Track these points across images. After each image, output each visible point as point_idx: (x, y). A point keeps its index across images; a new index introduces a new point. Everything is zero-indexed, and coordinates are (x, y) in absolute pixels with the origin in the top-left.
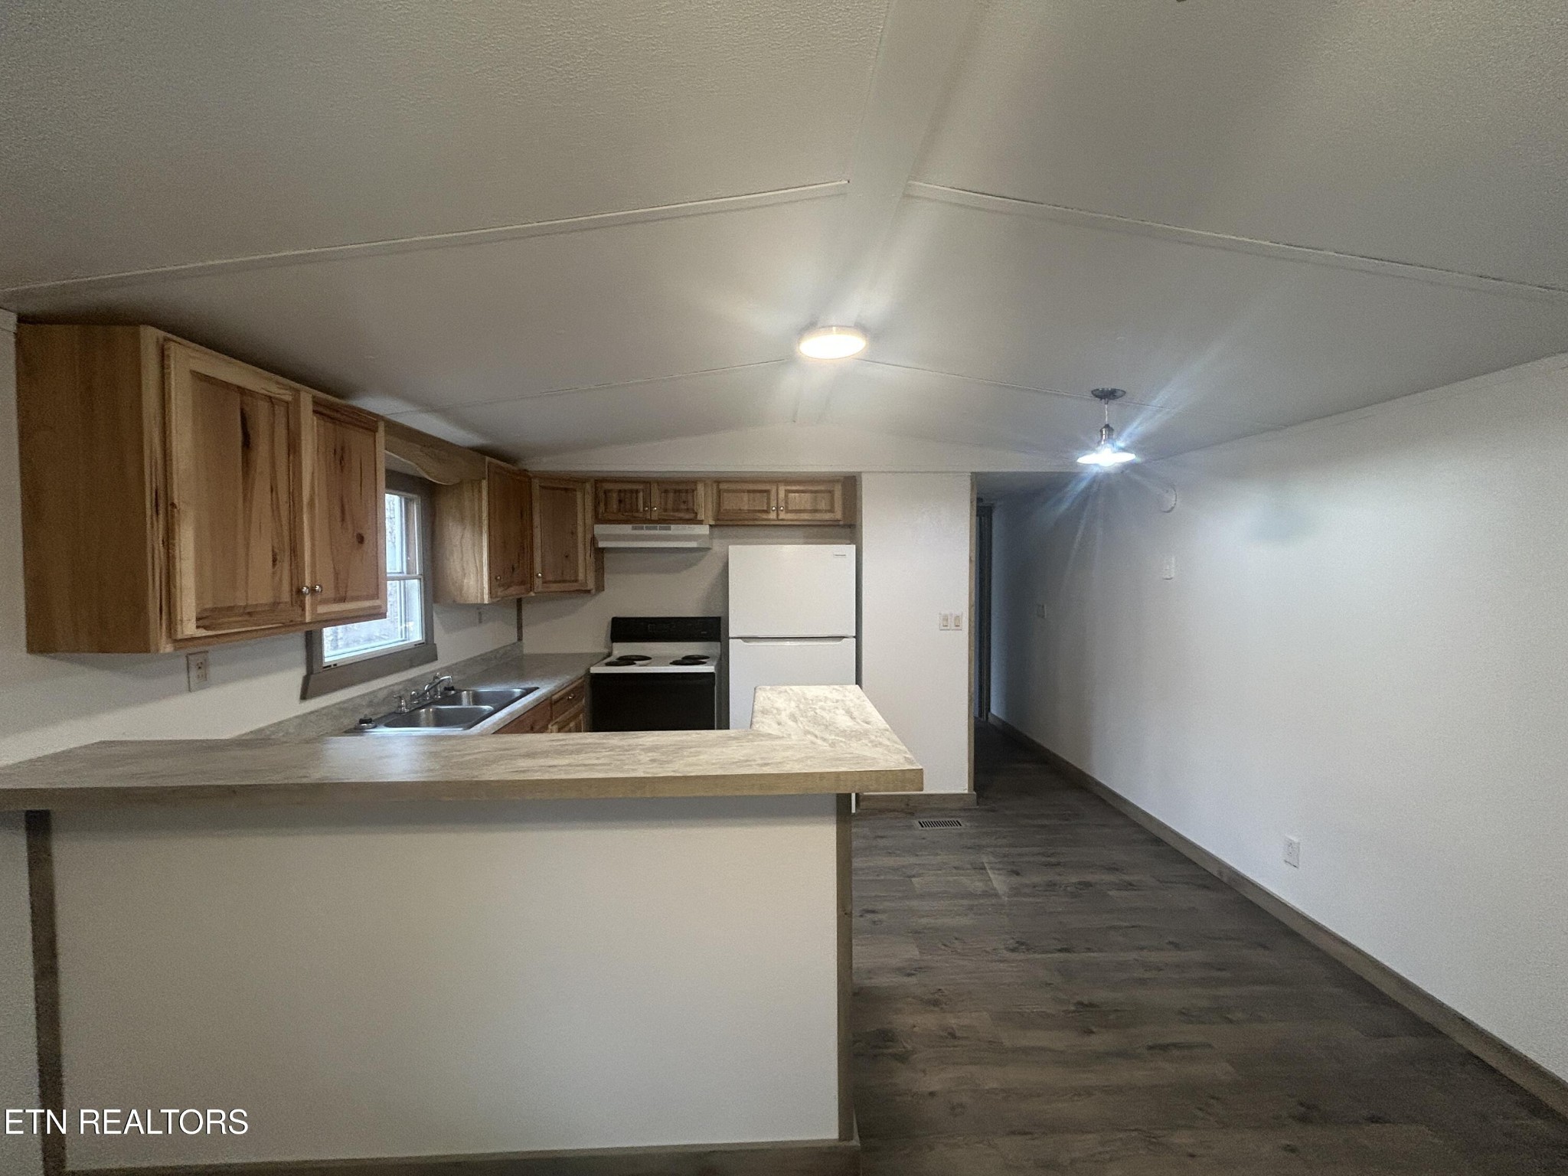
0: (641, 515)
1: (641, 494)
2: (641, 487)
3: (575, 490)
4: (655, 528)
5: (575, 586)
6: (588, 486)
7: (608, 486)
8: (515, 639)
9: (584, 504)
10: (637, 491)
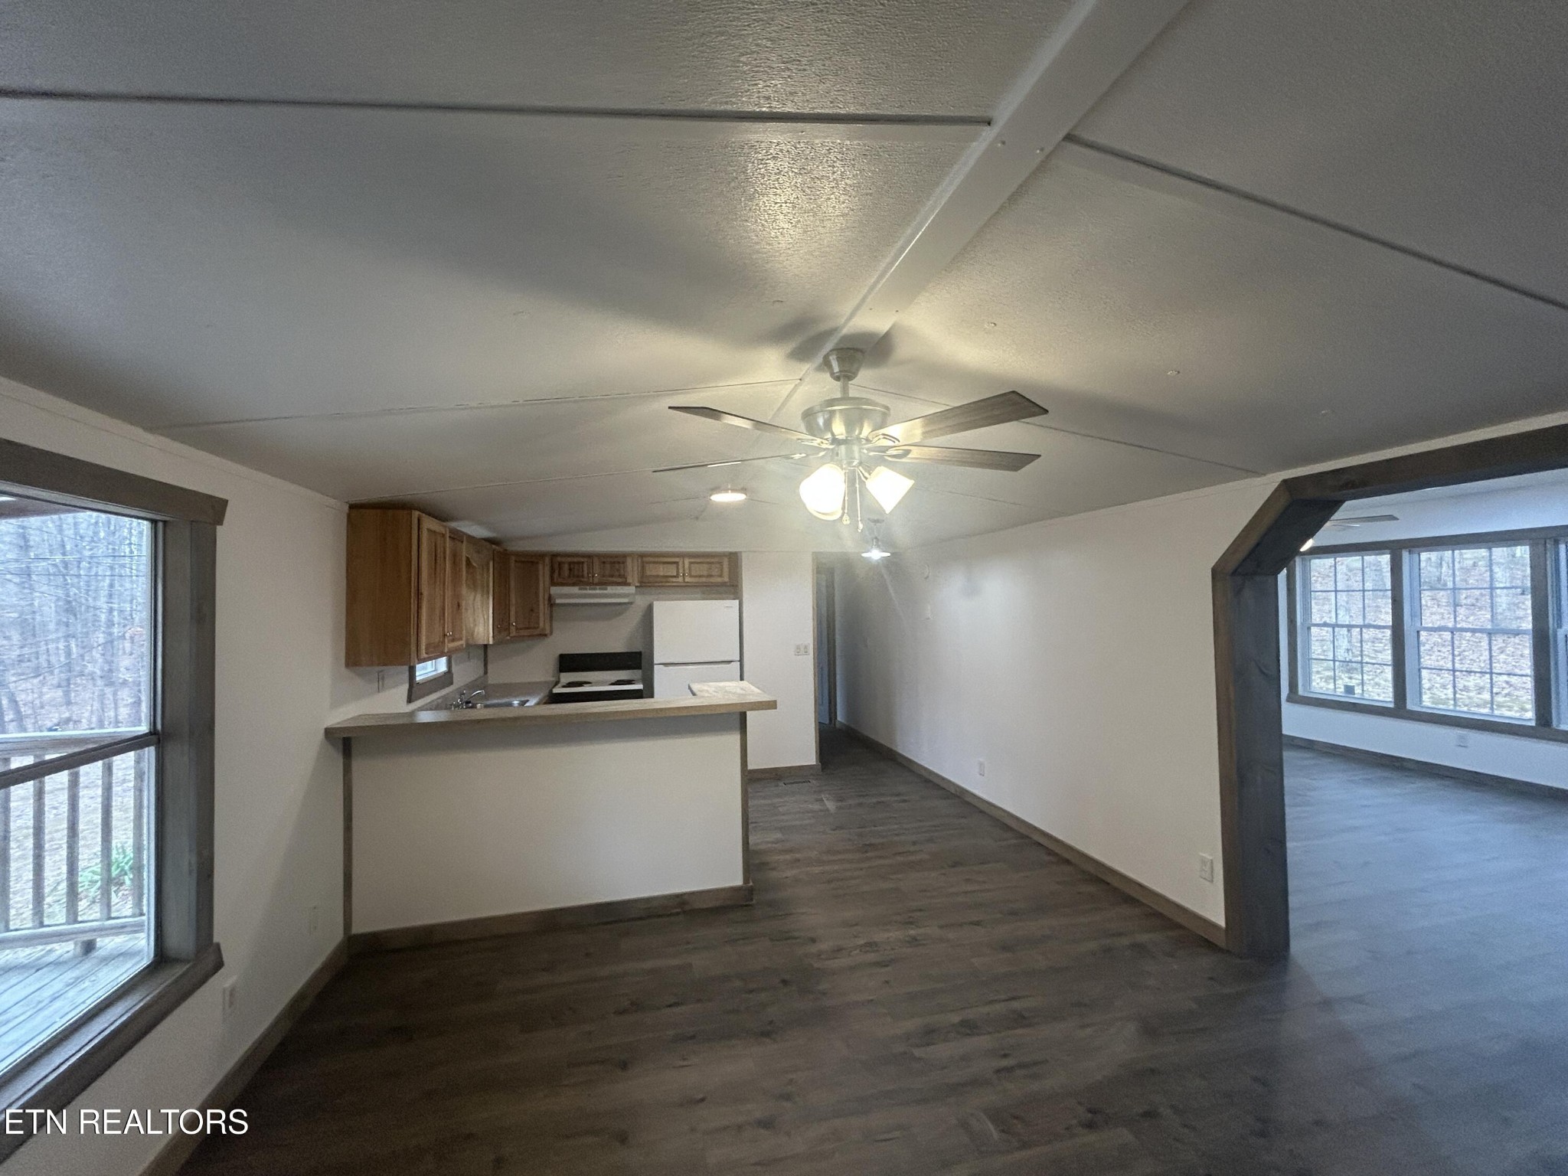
0: (585, 580)
1: (585, 566)
2: (586, 560)
3: (537, 563)
4: (595, 589)
5: (537, 632)
6: (547, 560)
7: (559, 559)
9: (544, 571)
10: (583, 563)
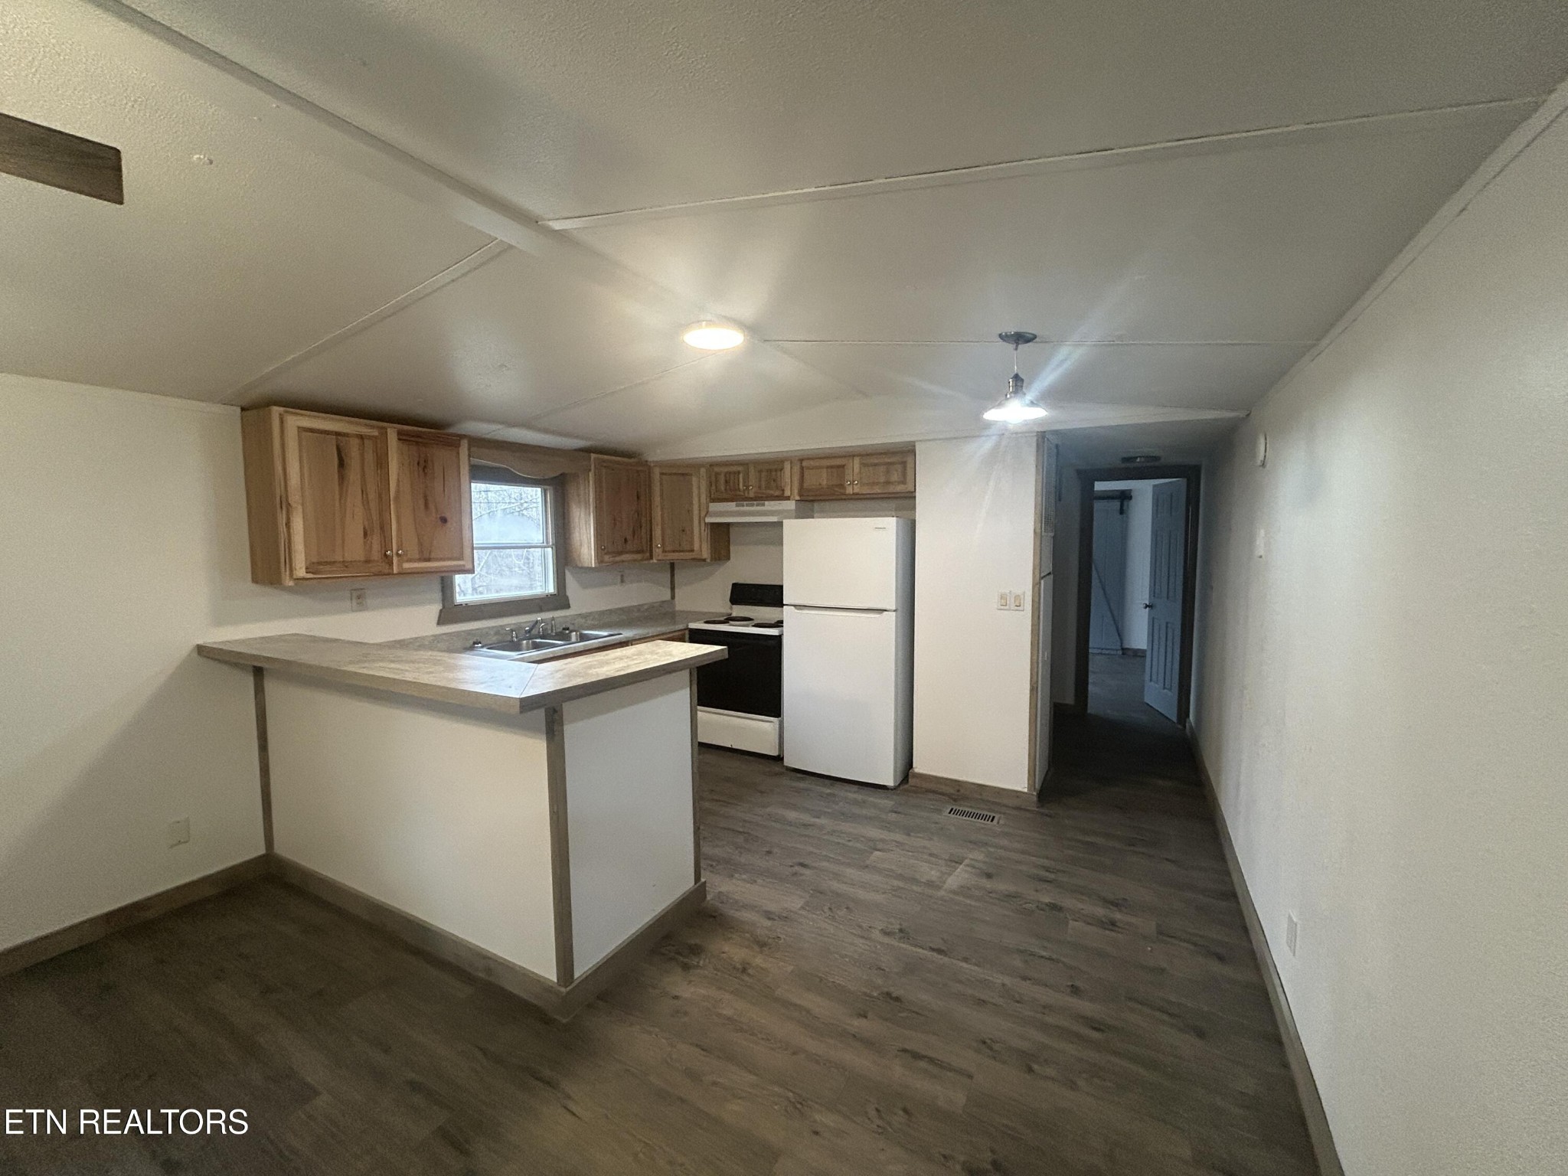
0: (742, 494)
1: (741, 476)
2: (740, 468)
3: (691, 475)
4: (752, 505)
5: (689, 556)
6: (703, 471)
7: (716, 469)
8: (668, 597)
9: (699, 487)
10: (739, 473)
